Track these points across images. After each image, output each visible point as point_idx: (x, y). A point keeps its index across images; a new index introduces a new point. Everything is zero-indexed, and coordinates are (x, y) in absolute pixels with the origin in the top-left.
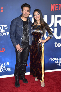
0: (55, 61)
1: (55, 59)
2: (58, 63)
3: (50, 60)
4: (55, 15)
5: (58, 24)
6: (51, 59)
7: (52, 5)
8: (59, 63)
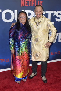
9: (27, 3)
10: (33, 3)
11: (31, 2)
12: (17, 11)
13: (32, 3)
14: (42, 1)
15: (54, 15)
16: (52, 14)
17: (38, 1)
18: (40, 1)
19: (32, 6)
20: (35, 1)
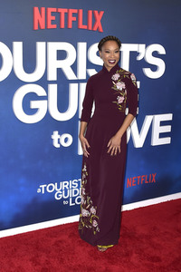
0: (55, 191)
1: (55, 187)
2: (65, 200)
3: (39, 191)
4: (50, 44)
5: (60, 71)
6: (43, 186)
7: (36, 9)
8: (68, 199)
9: (54, 18)
10: (75, 19)
11: (67, 14)
12: (21, 43)
13: (71, 18)
14: (102, 13)
15: (140, 58)
16: (133, 55)
17: (91, 12)
18: (96, 12)
19: (70, 26)
20: (81, 11)
